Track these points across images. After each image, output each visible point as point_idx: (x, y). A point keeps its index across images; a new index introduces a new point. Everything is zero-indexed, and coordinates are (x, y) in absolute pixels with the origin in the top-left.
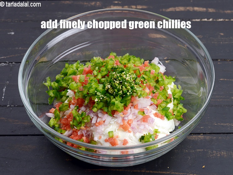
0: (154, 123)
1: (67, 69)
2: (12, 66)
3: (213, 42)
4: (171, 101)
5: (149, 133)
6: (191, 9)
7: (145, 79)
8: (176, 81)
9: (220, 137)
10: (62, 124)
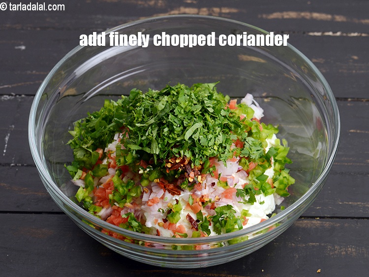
2: (20, 100)
3: (340, 71)
4: (270, 165)
6: (307, 16)
8: (280, 133)
9: (347, 224)
10: (96, 198)
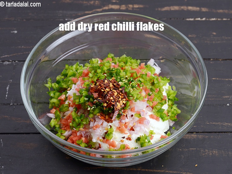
0: (149, 124)
1: (67, 71)
2: (15, 64)
3: (206, 42)
4: (166, 103)
5: (145, 135)
6: (185, 8)
7: (141, 82)
8: (171, 82)
9: (212, 136)
10: (62, 125)
